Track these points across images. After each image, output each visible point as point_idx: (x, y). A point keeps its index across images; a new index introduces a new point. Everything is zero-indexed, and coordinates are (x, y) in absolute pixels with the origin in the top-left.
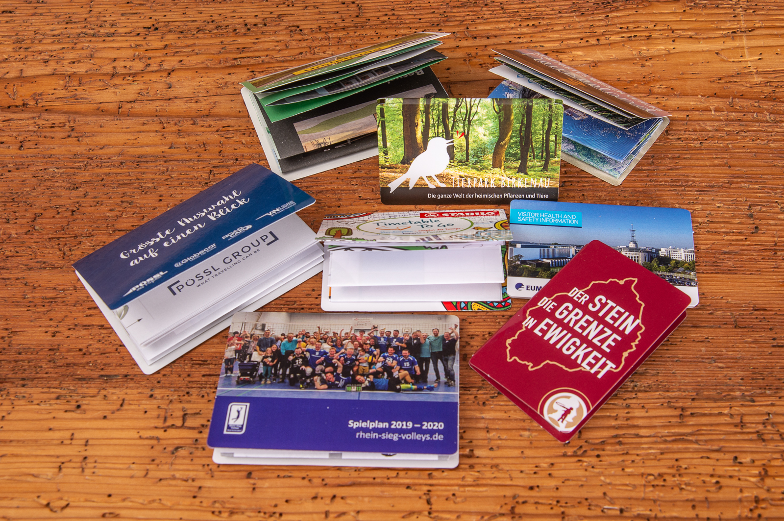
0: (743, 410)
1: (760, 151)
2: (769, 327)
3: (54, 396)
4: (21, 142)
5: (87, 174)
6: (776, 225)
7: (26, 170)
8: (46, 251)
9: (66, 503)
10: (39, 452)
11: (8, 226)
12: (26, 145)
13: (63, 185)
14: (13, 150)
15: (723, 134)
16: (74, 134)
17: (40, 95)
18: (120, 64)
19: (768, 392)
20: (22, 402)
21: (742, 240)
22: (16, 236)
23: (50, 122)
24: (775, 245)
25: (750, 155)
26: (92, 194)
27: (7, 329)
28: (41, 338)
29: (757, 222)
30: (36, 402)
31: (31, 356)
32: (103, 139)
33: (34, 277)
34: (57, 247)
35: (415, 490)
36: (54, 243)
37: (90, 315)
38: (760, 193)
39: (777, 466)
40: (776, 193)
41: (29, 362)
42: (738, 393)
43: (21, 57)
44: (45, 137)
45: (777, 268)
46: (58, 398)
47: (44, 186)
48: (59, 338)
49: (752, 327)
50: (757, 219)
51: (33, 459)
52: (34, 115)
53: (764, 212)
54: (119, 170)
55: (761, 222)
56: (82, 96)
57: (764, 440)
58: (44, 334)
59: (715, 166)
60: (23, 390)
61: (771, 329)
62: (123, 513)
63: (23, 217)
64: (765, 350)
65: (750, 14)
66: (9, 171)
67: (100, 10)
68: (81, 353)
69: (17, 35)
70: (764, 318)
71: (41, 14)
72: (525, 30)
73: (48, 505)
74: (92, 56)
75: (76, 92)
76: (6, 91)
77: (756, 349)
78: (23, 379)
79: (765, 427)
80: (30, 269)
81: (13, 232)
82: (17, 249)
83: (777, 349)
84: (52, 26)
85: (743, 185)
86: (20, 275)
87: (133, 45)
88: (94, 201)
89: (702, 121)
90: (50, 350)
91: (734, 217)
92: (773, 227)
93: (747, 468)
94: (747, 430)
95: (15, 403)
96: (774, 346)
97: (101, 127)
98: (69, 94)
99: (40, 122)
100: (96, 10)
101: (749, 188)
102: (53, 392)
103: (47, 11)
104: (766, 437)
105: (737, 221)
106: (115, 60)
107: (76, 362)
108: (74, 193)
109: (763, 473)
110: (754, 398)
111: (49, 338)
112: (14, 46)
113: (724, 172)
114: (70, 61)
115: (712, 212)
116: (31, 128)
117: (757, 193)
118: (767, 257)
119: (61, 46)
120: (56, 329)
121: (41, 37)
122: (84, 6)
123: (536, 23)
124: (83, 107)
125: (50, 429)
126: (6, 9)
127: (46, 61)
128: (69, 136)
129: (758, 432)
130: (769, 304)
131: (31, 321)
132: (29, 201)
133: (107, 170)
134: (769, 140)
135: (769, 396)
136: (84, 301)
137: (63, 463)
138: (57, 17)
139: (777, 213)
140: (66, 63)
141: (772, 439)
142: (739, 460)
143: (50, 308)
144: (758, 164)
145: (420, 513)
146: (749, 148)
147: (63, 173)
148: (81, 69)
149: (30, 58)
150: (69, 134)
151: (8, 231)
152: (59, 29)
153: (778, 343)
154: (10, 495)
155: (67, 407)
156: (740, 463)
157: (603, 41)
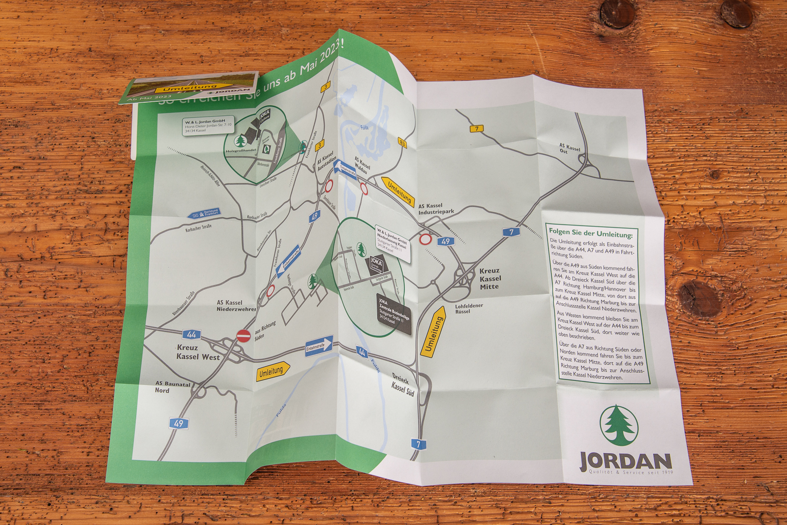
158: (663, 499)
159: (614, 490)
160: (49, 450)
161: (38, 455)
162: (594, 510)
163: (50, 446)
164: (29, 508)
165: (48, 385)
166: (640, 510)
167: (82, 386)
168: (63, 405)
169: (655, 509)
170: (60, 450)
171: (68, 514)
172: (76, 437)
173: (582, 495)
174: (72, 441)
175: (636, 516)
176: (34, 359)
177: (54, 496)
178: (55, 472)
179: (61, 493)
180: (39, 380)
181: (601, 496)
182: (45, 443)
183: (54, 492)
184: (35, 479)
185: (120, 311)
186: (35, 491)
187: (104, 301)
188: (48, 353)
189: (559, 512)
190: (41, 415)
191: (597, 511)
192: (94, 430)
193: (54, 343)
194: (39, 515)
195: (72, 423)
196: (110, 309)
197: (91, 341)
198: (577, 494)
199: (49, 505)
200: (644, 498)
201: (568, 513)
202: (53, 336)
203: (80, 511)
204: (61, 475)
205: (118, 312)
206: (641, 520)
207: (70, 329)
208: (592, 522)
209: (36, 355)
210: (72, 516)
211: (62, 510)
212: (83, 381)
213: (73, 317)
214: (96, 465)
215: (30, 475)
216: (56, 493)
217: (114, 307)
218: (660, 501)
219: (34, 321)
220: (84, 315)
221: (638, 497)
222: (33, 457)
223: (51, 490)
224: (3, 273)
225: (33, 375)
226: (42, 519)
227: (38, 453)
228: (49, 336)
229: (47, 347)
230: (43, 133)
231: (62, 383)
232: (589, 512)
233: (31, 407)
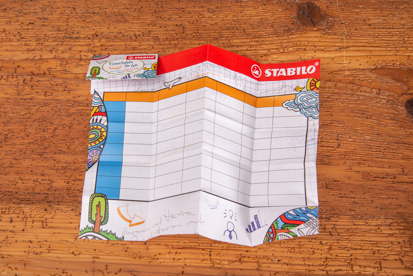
0: (326, 223)
1: (345, 108)
2: (339, 189)
3: (71, 209)
4: (45, 92)
5: (74, 109)
6: (347, 144)
7: (49, 106)
8: (61, 145)
9: (80, 252)
10: (67, 232)
11: (44, 133)
12: (48, 94)
13: (65, 114)
14: (42, 97)
15: (331, 100)
16: (67, 89)
17: (50, 68)
18: (83, 54)
19: (335, 216)
20: (59, 211)
21: (332, 150)
22: (48, 138)
23: (56, 83)
24: (346, 153)
25: (340, 110)
26: (77, 119)
27: (49, 180)
28: (63, 184)
29: (340, 142)
30: (64, 211)
31: (60, 192)
32: (79, 93)
33: (57, 157)
34: (65, 143)
35: (206, 251)
36: (64, 142)
37: (81, 175)
38: (342, 129)
39: (335, 245)
40: (348, 129)
41: (60, 194)
42: (324, 216)
43: (40, 48)
44: (55, 90)
45: (345, 163)
46: (72, 210)
47: (57, 114)
48: (70, 184)
49: (332, 189)
50: (340, 141)
51: (65, 235)
52: (49, 79)
53: (343, 137)
54: (87, 108)
55: (341, 142)
56: (68, 70)
57: (332, 235)
58: (64, 183)
59: (326, 115)
60: (58, 206)
61: (339, 190)
62: (100, 257)
63: (50, 129)
64: (336, 198)
65: (348, 39)
66: (42, 107)
67: (72, 24)
68: (79, 191)
69: (37, 36)
70: (337, 185)
71: (46, 26)
72: (253, 43)
73: (73, 253)
74: (70, 49)
75: (66, 68)
76: (36, 66)
77: (333, 198)
78: (58, 202)
79: (333, 230)
80: (55, 153)
81: (47, 136)
82: (49, 144)
83: (340, 198)
84: (52, 32)
85: (336, 124)
86: (52, 156)
87: (88, 44)
88: (78, 123)
89: (323, 93)
90: (67, 189)
91: (331, 139)
92: (346, 145)
93: (324, 246)
94: (326, 231)
95: (57, 211)
96: (339, 197)
97: (78, 86)
98: (63, 69)
99: (52, 83)
100: (70, 24)
101: (338, 126)
102: (70, 208)
103: (49, 24)
104: (332, 234)
105: (332, 141)
106: (80, 51)
107: (78, 195)
108: (69, 118)
109: (330, 248)
110: (330, 218)
111: (66, 184)
112: (37, 42)
113: (329, 118)
114: (61, 51)
115: (323, 137)
116: (48, 85)
117: (341, 129)
118: (341, 158)
119: (56, 43)
120: (68, 181)
121: (47, 38)
122: (65, 22)
123: (258, 40)
124: (69, 76)
125: (71, 223)
126: (31, 22)
127: (51, 51)
128: (65, 90)
129: (330, 232)
130: (340, 179)
131: (59, 177)
132: (52, 121)
133: (81, 108)
134: (349, 104)
135: (336, 217)
136: (78, 169)
137: (77, 237)
138: (53, 27)
139: (348, 138)
140: (60, 52)
141: (335, 235)
142: (322, 243)
143: (65, 171)
144: (343, 115)
145: (207, 260)
146: (340, 107)
147: (64, 108)
148: (66, 56)
149: (44, 49)
150: (65, 89)
151: (45, 136)
152: (55, 34)
153: (341, 196)
154: (59, 249)
155: (76, 214)
156: (322, 244)
157: (286, 51)
158: (394, 220)
159: (366, 214)
160: (46, 180)
161: (40, 182)
162: (355, 224)
163: (47, 178)
164: (34, 211)
165: (46, 144)
166: (381, 225)
167: (65, 145)
168: (54, 155)
169: (390, 225)
170: (52, 180)
171: (56, 216)
172: (61, 173)
173: (348, 215)
174: (59, 175)
175: (379, 229)
176: (39, 129)
177: (48, 205)
178: (49, 192)
179: (52, 204)
180: (41, 141)
181: (359, 217)
182: (44, 176)
183: (49, 203)
184: (38, 196)
185: (87, 104)
186: (38, 202)
187: (79, 99)
188: (46, 126)
189: (335, 225)
190: (42, 160)
191: (356, 225)
192: (72, 170)
193: (50, 121)
194: (40, 216)
195: (59, 165)
196: (82, 103)
197: (71, 120)
198: (345, 215)
199: (46, 210)
200: (383, 219)
201: (340, 225)
202: (49, 117)
203: (63, 214)
204: (52, 194)
205: (86, 105)
206: (381, 231)
207: (59, 113)
208: (353, 231)
209: (40, 127)
210: (58, 217)
211: (53, 213)
212: (66, 142)
213: (61, 107)
214: (72, 189)
215: (35, 193)
216: (49, 204)
217: (84, 102)
218: (393, 221)
219: (39, 108)
220: (67, 106)
221: (380, 218)
222: (37, 183)
223: (47, 202)
224: (22, 81)
225: (38, 138)
226: (41, 218)
227: (40, 181)
228: (47, 117)
229: (46, 123)
230: (46, 5)
231: (54, 143)
232: (352, 225)
233: (36, 156)
